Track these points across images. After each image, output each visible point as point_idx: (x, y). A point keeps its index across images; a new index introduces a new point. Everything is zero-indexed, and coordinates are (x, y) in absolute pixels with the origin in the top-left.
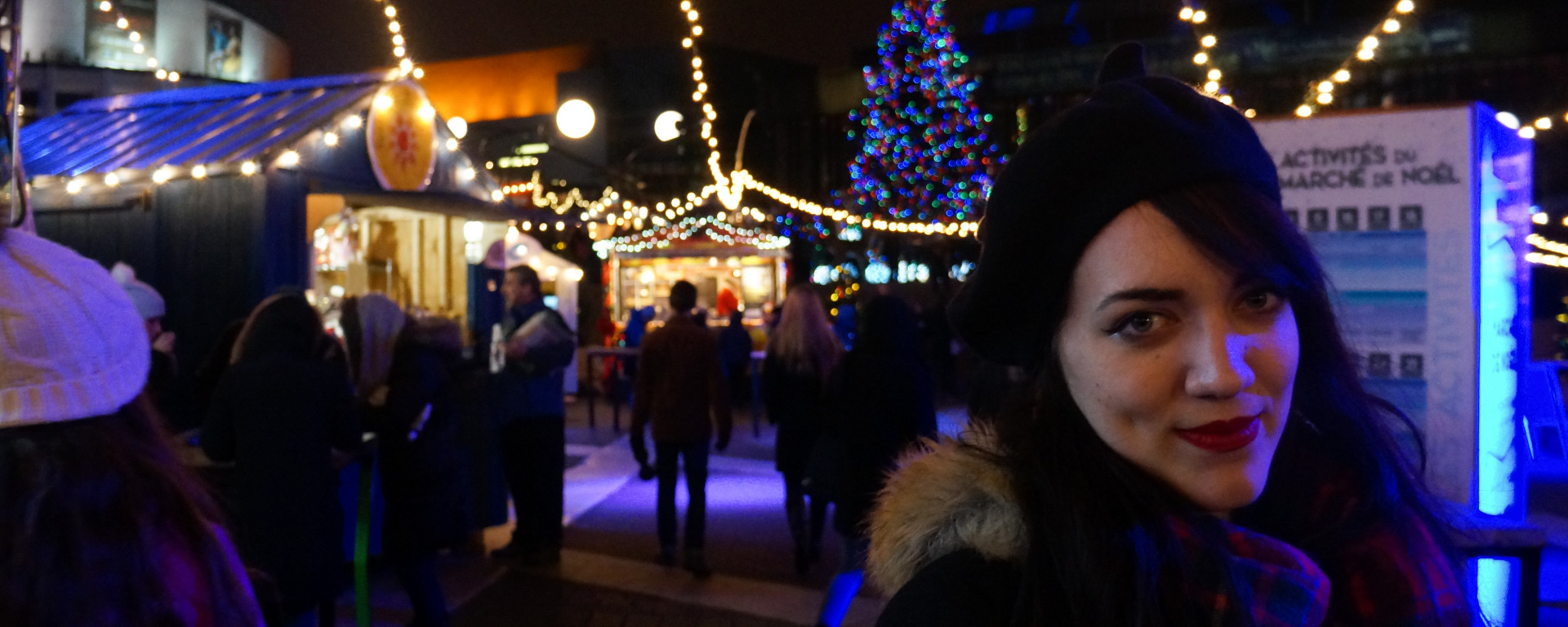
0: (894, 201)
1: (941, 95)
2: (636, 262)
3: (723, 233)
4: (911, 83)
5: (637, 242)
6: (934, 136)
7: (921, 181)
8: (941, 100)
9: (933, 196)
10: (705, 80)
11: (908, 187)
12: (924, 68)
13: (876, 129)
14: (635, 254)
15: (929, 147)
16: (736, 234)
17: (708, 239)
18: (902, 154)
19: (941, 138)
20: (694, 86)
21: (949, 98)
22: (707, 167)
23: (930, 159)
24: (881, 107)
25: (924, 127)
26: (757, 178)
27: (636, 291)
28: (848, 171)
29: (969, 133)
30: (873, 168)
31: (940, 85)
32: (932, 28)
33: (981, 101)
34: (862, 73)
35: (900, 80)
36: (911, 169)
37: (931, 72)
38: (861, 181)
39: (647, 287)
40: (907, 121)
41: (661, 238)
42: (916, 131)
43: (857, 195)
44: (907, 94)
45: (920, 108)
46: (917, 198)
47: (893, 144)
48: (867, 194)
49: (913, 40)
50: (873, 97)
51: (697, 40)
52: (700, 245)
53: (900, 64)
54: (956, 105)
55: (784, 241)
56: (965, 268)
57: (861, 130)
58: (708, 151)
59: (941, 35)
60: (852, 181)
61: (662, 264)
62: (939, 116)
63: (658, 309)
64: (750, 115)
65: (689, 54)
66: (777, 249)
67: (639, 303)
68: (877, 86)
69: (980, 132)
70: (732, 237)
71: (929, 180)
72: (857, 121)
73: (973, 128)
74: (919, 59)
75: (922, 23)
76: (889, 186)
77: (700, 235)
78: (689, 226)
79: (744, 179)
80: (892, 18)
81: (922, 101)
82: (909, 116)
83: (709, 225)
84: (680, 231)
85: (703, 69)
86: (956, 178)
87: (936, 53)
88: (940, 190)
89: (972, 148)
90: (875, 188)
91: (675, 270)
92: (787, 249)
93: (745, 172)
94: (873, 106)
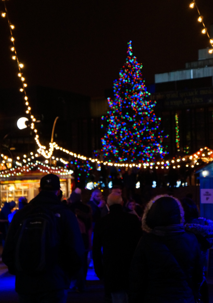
0: (121, 154)
1: (140, 109)
2: (7, 182)
3: (45, 169)
4: (127, 104)
5: (8, 173)
6: (137, 126)
7: (132, 146)
8: (140, 111)
9: (137, 151)
10: (30, 105)
11: (127, 148)
12: (132, 98)
13: (113, 124)
14: (6, 179)
15: (135, 131)
16: (51, 169)
17: (39, 171)
18: (124, 134)
19: (140, 128)
20: (26, 108)
21: (143, 111)
22: (35, 141)
23: (136, 136)
24: (115, 115)
25: (133, 122)
26: (59, 145)
27: (7, 195)
28: (101, 142)
29: (152, 125)
30: (112, 140)
31: (140, 105)
32: (136, 80)
33: (157, 111)
34: (107, 100)
35: (122, 103)
36: (127, 140)
37: (135, 99)
38: (106, 146)
39: (12, 193)
40: (126, 120)
41: (18, 171)
42: (129, 125)
43: (105, 152)
44: (126, 109)
45: (131, 115)
46: (130, 153)
47: (120, 130)
48: (109, 151)
49: (128, 86)
50: (111, 110)
51: (25, 89)
52: (35, 174)
53: (123, 96)
54: (147, 113)
55: (71, 172)
56: (154, 183)
57: (107, 124)
58: (34, 135)
59: (140, 84)
60: (103, 146)
61: (18, 183)
62: (139, 118)
63: (17, 202)
64: (57, 118)
65: (23, 95)
66: (68, 175)
67: (8, 200)
68: (113, 105)
69: (157, 124)
70: (49, 170)
71: (136, 145)
72: (105, 120)
73: (154, 122)
74: (130, 94)
75: (132, 79)
76: (119, 148)
77: (35, 169)
78: (30, 166)
79: (53, 146)
80: (119, 77)
81: (132, 112)
82: (126, 118)
83: (39, 165)
84: (26, 169)
85: (28, 101)
86: (147, 144)
87: (138, 92)
88: (140, 149)
89: (153, 131)
90: (113, 149)
91: (24, 185)
92: (72, 175)
93: (55, 143)
94: (111, 114)
